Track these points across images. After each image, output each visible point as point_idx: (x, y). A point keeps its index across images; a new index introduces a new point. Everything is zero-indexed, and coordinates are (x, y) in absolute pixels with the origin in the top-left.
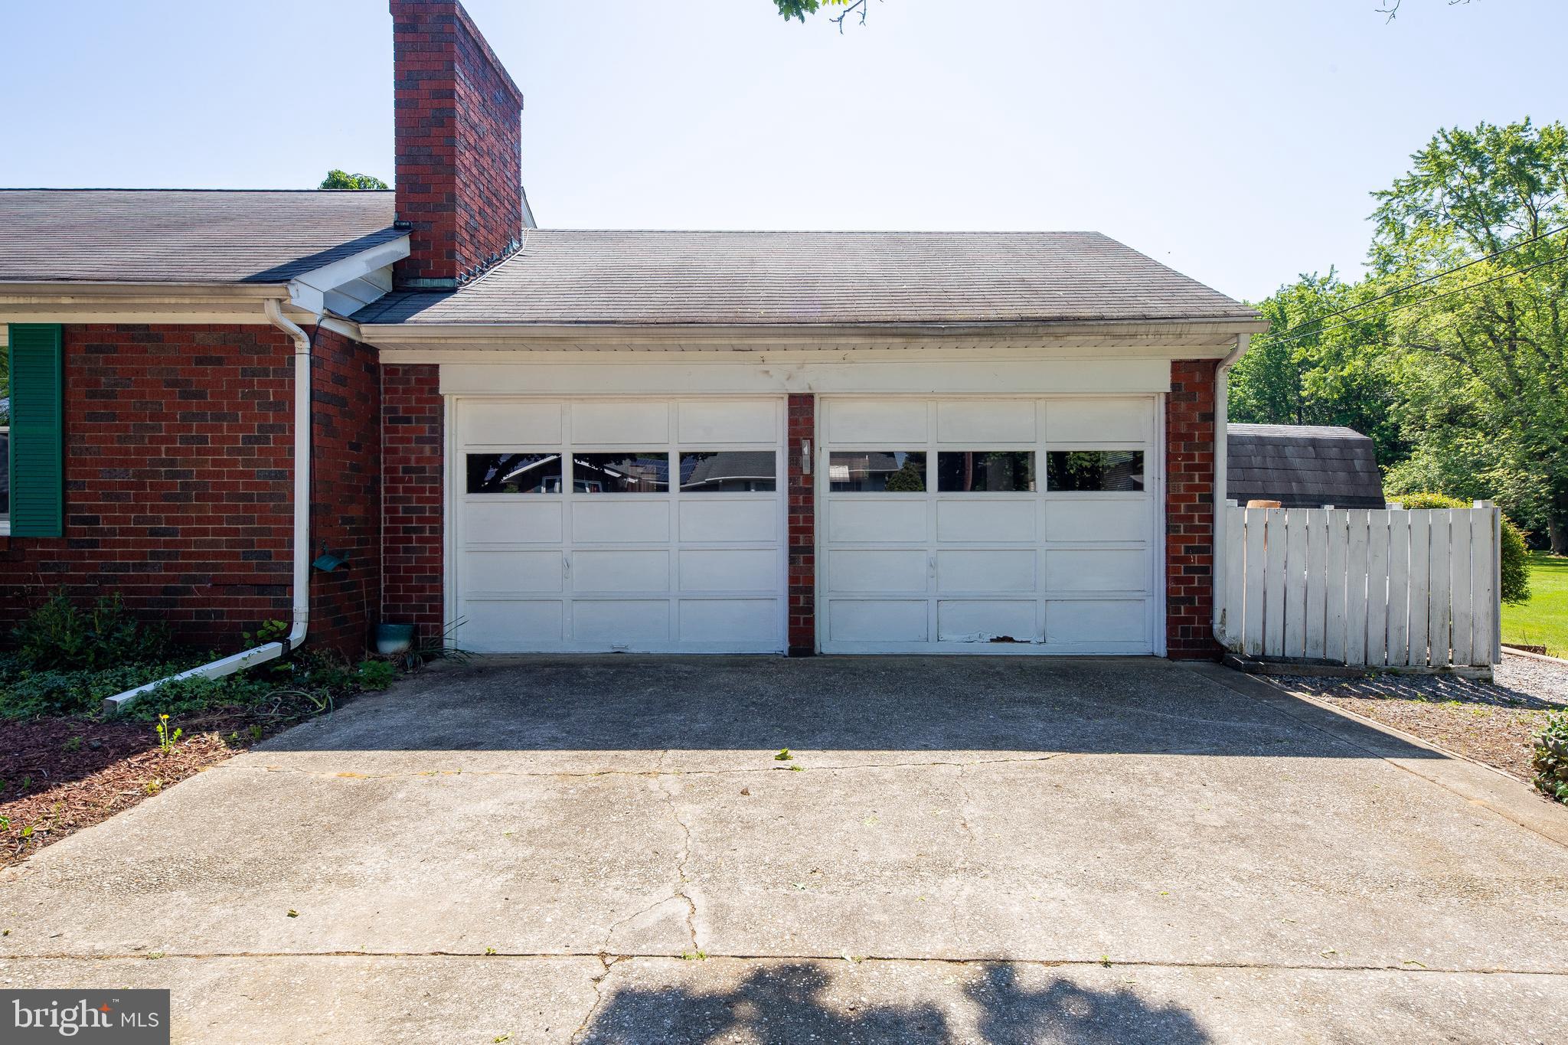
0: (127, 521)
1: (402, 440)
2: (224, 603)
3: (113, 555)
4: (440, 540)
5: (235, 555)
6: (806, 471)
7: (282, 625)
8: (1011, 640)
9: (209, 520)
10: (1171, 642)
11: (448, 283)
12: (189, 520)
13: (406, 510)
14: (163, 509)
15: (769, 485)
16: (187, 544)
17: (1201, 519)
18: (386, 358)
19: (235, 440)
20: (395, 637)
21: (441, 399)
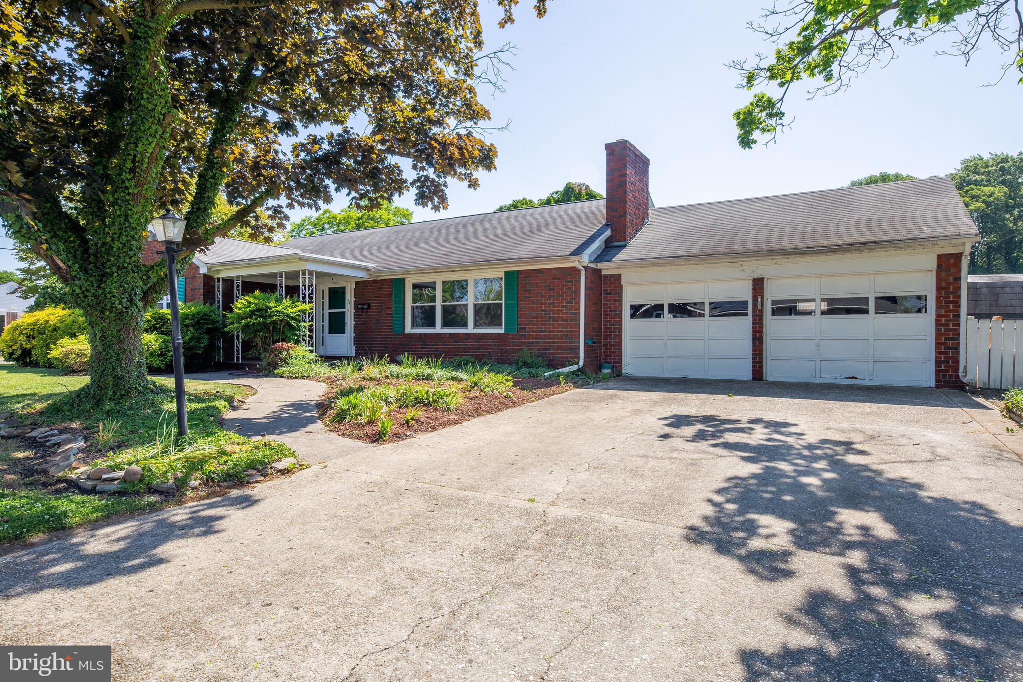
0: (533, 328)
1: (609, 301)
2: (560, 353)
3: (529, 339)
4: (621, 335)
5: (563, 339)
6: (760, 308)
7: (577, 360)
8: (856, 378)
9: (556, 328)
10: (937, 381)
11: (623, 243)
12: (550, 328)
13: (610, 325)
14: (543, 325)
15: (746, 315)
16: (549, 335)
17: (953, 325)
18: (603, 273)
19: (563, 303)
20: (607, 368)
21: (621, 286)
